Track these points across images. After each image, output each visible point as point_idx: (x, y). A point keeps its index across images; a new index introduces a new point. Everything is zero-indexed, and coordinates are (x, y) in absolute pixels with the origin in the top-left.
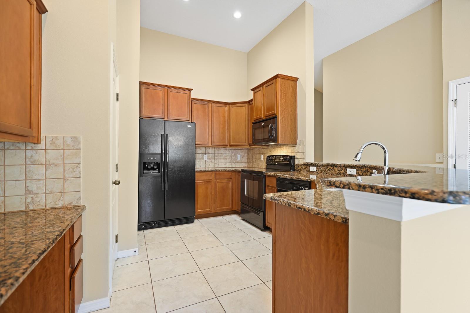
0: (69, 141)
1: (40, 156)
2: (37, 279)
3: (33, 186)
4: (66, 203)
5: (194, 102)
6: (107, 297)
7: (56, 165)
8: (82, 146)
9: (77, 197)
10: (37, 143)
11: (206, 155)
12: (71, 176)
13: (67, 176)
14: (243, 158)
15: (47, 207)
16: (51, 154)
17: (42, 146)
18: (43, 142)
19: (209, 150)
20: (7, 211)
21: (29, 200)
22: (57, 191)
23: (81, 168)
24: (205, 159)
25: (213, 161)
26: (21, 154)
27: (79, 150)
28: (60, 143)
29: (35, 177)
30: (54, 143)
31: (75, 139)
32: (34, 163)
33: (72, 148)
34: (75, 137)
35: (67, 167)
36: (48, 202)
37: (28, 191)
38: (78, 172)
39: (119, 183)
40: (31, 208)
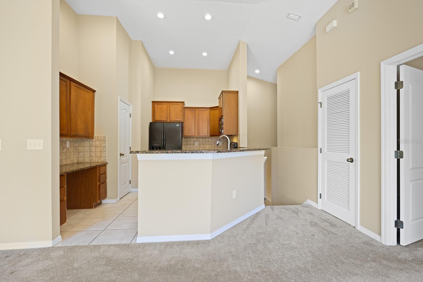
0: (102, 138)
1: (94, 144)
2: (90, 184)
3: (92, 154)
4: (102, 161)
5: (185, 109)
6: (118, 197)
7: (99, 146)
8: (107, 139)
9: (105, 159)
10: (93, 139)
11: (197, 142)
12: (103, 151)
13: (102, 151)
14: (223, 144)
15: (96, 162)
16: (97, 143)
17: (94, 140)
18: (95, 139)
19: (199, 139)
20: (85, 162)
21: (91, 159)
22: (99, 156)
23: (106, 148)
24: (196, 145)
25: (202, 146)
26: (88, 143)
27: (106, 141)
28: (100, 138)
29: (92, 151)
30: (98, 139)
31: (104, 137)
32: (92, 146)
33: (103, 140)
34: (104, 136)
35: (102, 147)
36: (96, 160)
37: (91, 156)
38: (105, 150)
39: (124, 155)
40: (91, 162)
